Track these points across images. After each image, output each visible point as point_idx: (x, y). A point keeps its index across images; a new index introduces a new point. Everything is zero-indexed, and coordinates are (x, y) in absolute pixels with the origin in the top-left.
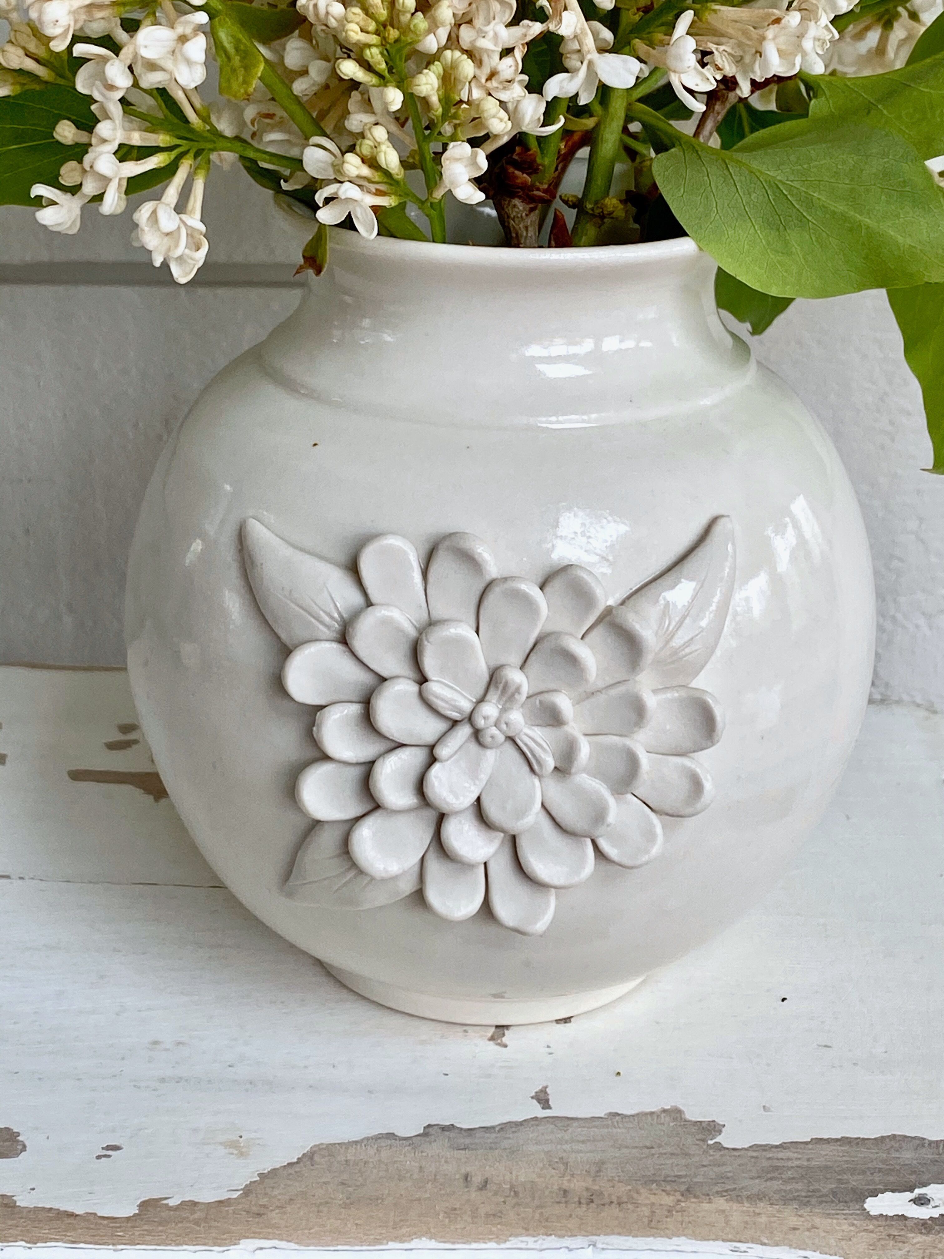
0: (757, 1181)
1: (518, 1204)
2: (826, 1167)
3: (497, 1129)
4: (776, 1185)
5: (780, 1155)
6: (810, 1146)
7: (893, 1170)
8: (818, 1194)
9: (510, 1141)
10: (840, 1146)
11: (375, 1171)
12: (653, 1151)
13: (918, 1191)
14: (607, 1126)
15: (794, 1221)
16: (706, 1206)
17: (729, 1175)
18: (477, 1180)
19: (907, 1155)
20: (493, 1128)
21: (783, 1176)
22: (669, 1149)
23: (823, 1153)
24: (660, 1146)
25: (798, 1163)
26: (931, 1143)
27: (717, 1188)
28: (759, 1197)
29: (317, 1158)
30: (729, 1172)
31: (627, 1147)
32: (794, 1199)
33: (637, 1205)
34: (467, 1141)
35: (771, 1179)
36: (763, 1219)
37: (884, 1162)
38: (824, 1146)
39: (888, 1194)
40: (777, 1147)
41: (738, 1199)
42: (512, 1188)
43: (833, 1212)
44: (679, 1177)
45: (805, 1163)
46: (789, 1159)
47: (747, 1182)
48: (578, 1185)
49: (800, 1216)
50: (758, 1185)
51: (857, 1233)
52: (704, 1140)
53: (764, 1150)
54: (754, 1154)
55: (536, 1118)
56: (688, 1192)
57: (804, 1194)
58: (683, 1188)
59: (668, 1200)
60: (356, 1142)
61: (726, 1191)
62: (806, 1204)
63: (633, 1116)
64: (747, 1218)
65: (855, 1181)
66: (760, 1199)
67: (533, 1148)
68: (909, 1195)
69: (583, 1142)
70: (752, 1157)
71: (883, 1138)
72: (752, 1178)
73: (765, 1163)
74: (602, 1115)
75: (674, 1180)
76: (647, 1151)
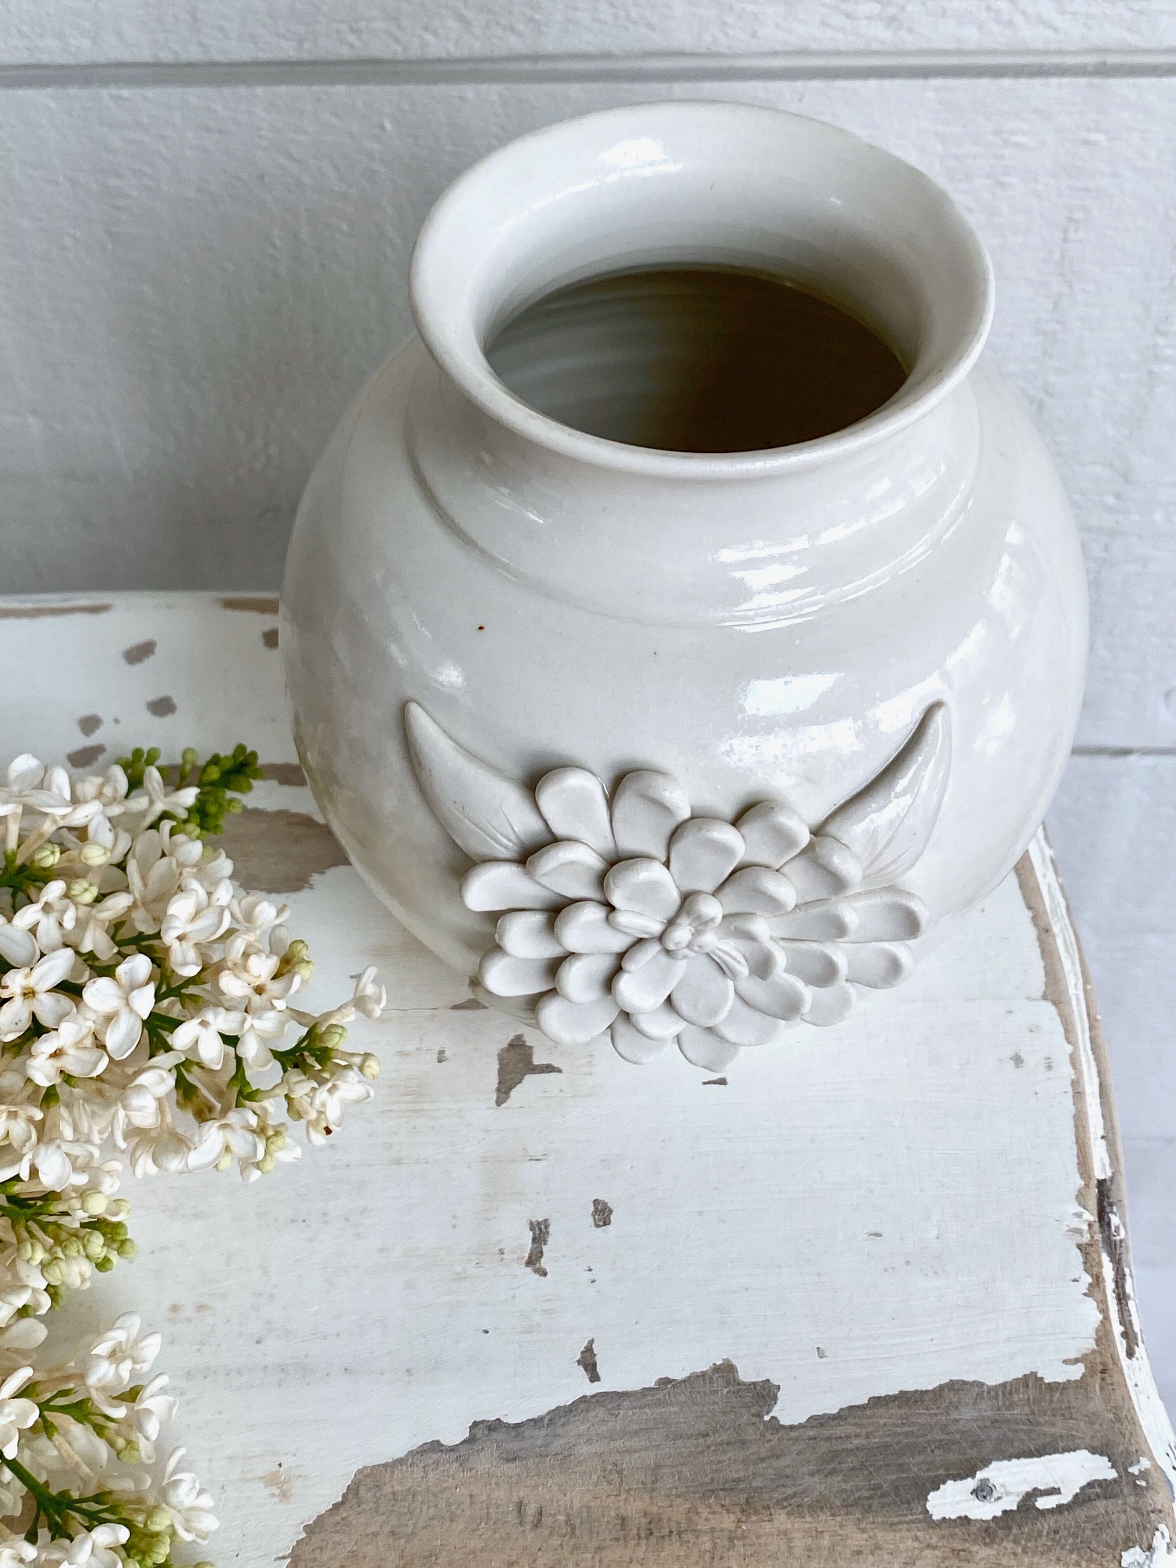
0: (816, 1479)
1: (576, 1548)
2: (886, 1446)
3: (546, 1421)
4: (836, 1482)
5: (839, 1431)
6: (868, 1412)
7: (954, 1443)
8: (879, 1492)
9: (562, 1441)
10: (899, 1407)
11: (425, 1508)
12: (710, 1440)
13: (980, 1475)
14: (660, 1403)
15: (857, 1539)
16: (768, 1527)
17: (788, 1471)
18: (531, 1510)
19: (967, 1414)
20: (541, 1419)
21: (844, 1466)
22: (725, 1437)
23: (882, 1422)
24: (715, 1431)
25: (856, 1442)
26: (990, 1389)
27: (776, 1495)
28: (819, 1505)
29: (362, 1491)
30: (788, 1466)
31: (681, 1437)
32: (855, 1504)
33: (697, 1533)
34: (516, 1445)
35: (831, 1473)
36: (826, 1541)
37: (944, 1428)
38: (882, 1411)
39: (950, 1483)
40: (833, 1417)
41: (797, 1511)
42: (568, 1521)
43: (896, 1520)
44: (737, 1481)
45: (865, 1442)
46: (848, 1437)
47: (808, 1481)
48: (634, 1507)
49: (863, 1531)
50: (818, 1485)
51: (922, 1550)
52: (759, 1416)
53: (822, 1425)
54: (811, 1433)
55: (583, 1399)
56: (748, 1508)
57: (866, 1494)
58: (743, 1498)
59: (727, 1522)
60: (400, 1462)
61: (786, 1499)
62: (868, 1510)
63: (684, 1381)
64: (809, 1541)
65: (915, 1464)
66: (822, 1508)
67: (584, 1450)
68: (970, 1484)
69: (636, 1433)
70: (810, 1439)
71: (941, 1388)
72: (812, 1474)
73: (824, 1447)
74: (652, 1385)
75: (731, 1485)
76: (701, 1440)
